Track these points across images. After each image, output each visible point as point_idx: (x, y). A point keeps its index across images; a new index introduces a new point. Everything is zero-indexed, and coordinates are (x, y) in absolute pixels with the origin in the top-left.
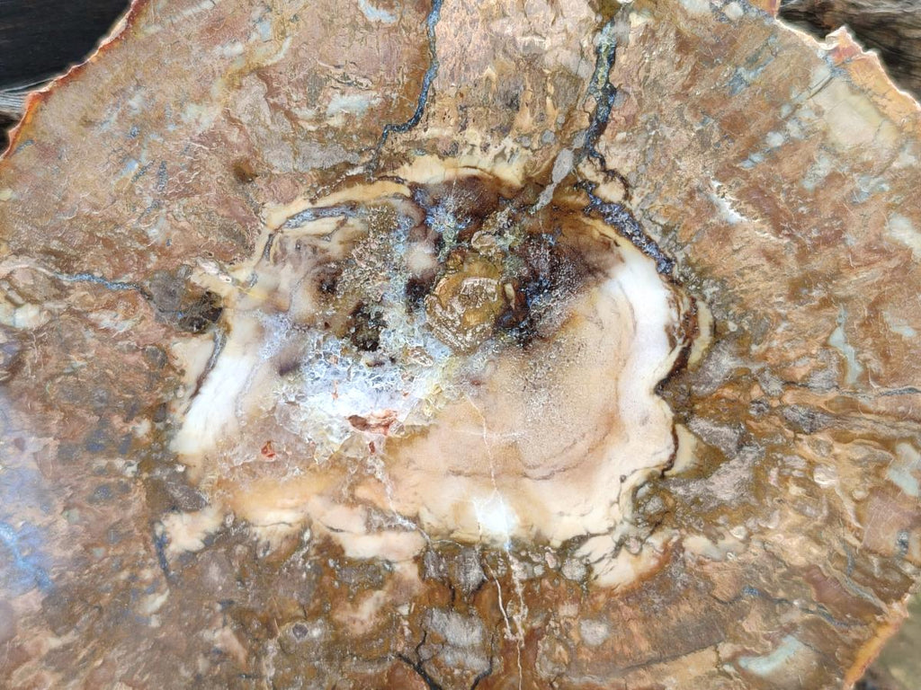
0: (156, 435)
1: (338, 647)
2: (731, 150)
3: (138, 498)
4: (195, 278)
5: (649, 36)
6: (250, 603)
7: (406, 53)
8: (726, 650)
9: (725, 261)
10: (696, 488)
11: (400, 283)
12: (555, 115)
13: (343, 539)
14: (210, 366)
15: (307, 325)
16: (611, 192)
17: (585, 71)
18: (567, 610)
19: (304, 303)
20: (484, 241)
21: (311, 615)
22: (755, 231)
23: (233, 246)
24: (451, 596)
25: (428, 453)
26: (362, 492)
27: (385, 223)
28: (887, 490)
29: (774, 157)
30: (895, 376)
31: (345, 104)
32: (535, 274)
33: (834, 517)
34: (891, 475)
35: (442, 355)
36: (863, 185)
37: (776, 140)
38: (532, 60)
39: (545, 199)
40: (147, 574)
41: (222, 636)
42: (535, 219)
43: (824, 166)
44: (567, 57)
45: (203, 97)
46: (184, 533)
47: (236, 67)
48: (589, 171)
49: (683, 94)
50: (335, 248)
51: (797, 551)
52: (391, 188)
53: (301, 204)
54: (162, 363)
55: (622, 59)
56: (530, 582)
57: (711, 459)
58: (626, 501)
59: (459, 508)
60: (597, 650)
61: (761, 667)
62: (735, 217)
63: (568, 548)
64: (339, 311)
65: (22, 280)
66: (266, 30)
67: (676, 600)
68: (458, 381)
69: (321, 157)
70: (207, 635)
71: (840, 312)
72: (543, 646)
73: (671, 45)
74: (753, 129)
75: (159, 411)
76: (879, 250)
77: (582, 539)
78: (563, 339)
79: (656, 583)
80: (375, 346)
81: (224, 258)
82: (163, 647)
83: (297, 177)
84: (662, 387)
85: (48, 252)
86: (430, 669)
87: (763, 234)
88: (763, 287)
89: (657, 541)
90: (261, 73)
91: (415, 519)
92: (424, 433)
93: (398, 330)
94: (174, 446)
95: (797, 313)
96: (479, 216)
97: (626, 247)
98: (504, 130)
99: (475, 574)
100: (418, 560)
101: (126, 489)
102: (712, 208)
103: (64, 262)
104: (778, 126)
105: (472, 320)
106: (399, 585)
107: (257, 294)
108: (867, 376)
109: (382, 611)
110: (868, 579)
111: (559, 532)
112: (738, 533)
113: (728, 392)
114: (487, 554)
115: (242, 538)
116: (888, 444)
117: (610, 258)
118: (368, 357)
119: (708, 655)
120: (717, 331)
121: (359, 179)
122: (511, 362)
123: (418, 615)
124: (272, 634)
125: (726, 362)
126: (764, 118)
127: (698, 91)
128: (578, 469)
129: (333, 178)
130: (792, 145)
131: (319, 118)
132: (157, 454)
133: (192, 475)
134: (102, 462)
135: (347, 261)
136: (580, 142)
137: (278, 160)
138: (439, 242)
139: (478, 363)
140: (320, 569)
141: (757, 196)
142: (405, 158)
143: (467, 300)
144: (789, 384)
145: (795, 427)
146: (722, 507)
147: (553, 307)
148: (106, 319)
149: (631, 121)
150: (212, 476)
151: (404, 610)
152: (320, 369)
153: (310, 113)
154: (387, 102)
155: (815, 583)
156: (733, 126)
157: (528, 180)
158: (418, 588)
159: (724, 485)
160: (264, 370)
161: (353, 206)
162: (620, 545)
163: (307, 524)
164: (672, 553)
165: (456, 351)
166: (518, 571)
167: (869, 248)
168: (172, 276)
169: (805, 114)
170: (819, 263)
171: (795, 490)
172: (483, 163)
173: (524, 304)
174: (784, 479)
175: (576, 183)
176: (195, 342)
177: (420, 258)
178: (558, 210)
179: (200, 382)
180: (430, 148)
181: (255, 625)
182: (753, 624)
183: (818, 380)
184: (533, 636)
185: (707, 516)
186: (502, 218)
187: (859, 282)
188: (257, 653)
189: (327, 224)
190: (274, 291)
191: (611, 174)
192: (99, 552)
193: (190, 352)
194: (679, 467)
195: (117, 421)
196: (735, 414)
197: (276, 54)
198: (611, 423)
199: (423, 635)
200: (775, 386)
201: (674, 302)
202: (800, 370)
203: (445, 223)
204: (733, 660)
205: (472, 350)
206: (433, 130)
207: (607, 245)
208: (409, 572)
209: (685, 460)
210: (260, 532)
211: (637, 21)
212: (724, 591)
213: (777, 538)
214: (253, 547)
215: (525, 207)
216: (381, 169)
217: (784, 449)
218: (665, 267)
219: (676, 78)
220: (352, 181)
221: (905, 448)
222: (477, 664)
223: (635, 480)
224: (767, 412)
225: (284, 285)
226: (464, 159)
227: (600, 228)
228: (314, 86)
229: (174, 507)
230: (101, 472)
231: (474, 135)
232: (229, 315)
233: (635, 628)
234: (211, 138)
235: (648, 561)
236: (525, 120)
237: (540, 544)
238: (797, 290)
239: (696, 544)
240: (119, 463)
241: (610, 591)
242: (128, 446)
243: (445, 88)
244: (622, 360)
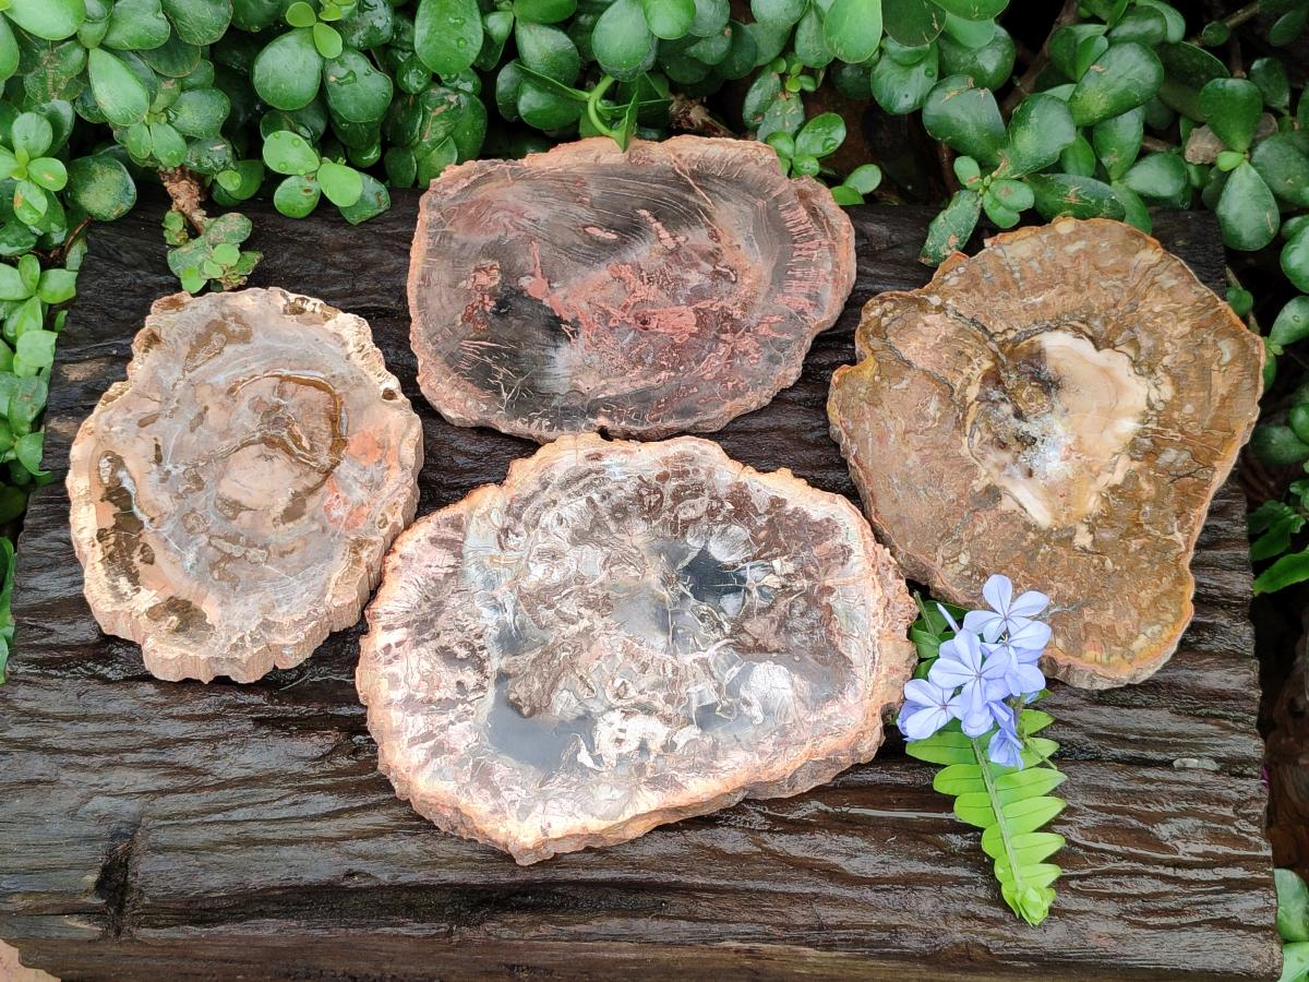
0: (1036, 532)
1: (1157, 503)
2: (1014, 290)
3: (1060, 550)
4: (977, 490)
5: (957, 300)
6: (1125, 527)
7: (924, 380)
8: (1215, 367)
9: (1057, 308)
10: (1143, 352)
11: (1013, 420)
12: (972, 341)
13: (1111, 483)
14: (1016, 501)
15: (1015, 461)
16: (1011, 335)
17: (960, 325)
18: (1176, 415)
19: (1006, 457)
20: (1010, 384)
21: (1139, 507)
22: (1049, 295)
23: (970, 470)
24: (1152, 454)
25: (1090, 439)
26: (1095, 468)
27: (987, 415)
28: (1171, 291)
29: (1023, 279)
30: (1127, 271)
31: (933, 408)
32: (1031, 372)
33: (1175, 311)
34: (1166, 287)
35: (1049, 417)
36: (1047, 254)
37: (1017, 275)
38: (946, 340)
39: (1004, 358)
40: (1096, 561)
41: (1135, 544)
42: (1010, 364)
43: (1035, 264)
44: (952, 329)
45: (906, 456)
46: (1083, 539)
47: (899, 438)
48: (999, 339)
49: (986, 298)
50: (989, 436)
51: (1184, 328)
52: (973, 407)
53: (965, 440)
55: (962, 312)
56: (1158, 424)
57: (1134, 343)
58: (1139, 378)
59: (1117, 437)
60: (1196, 411)
61: (1227, 358)
62: (1041, 299)
64: (1015, 447)
65: (948, 554)
66: (890, 423)
67: (1186, 377)
68: (1062, 416)
69: (949, 425)
70: (1132, 550)
71: (1094, 280)
72: (1187, 429)
73: (965, 294)
74: (1009, 280)
75: (1028, 527)
76: (1075, 258)
77: (1148, 399)
78: (1062, 373)
79: (1177, 380)
80: (1035, 439)
81: (974, 476)
82: (1130, 569)
83: (953, 437)
84: (1098, 348)
85: (941, 539)
86: (1180, 473)
87: (1053, 292)
88: (1073, 300)
89: (1160, 374)
90: (906, 432)
91: (1115, 454)
92: (1080, 437)
93: (1032, 428)
94: (1045, 528)
95: (1087, 293)
96: (999, 382)
97: (1035, 338)
98: (970, 360)
99: (1147, 442)
100: (1132, 459)
101: (1055, 553)
102: (1033, 305)
103: (948, 534)
104: (1012, 273)
105: (1040, 401)
106: (1140, 470)
107: (995, 471)
108: (1123, 280)
109: (1149, 481)
110: (1206, 309)
111: (1143, 406)
112: (1167, 345)
113: (1109, 327)
114: (1142, 434)
115: (1095, 519)
116: (1153, 284)
117: (1036, 346)
118: (1038, 443)
119: (1214, 374)
120: (1083, 322)
121: (964, 416)
122: (1062, 393)
123: (1156, 468)
124: (1141, 525)
125: (1097, 323)
126: (1007, 276)
127: (986, 293)
128: (1119, 389)
129: (960, 425)
130: (1021, 271)
131: (934, 420)
132: (1045, 535)
133: (1060, 526)
134: (1039, 557)
135: (996, 435)
136: (987, 338)
137: (944, 439)
138: (1003, 400)
139: (1058, 407)
140: (1121, 496)
141: (1036, 289)
142: (964, 397)
143: (1031, 400)
144: (1115, 306)
145: (1132, 311)
146: (1155, 347)
147: (1049, 369)
148: (979, 529)
149: (987, 318)
150: (1063, 519)
151: (1152, 473)
152: (1036, 462)
153: (931, 422)
154: (939, 394)
155: (1200, 327)
156: (1005, 286)
157: (992, 360)
158: (1144, 464)
159: (1146, 342)
160: (1028, 482)
161: (974, 423)
162: (1156, 386)
163: (1100, 493)
164: (1167, 370)
165: (1050, 412)
166: (1152, 425)
167: (1073, 262)
168: (972, 497)
169: (1012, 263)
170: (1072, 278)
171: (1158, 320)
172: (978, 371)
173: (1043, 381)
174: (1152, 322)
175: (1002, 345)
176: (1003, 501)
177: (1007, 409)
178: (1010, 355)
179: (1021, 506)
180: (964, 388)
181: (1135, 529)
182: (1208, 354)
183: (1118, 296)
184: (1182, 431)
185: (1156, 353)
186: (1003, 375)
187: (1085, 269)
188: (1148, 534)
189: (977, 435)
190: (996, 465)
191: (1004, 332)
192: (1078, 576)
193: (1006, 505)
194: (1133, 356)
195: (1024, 544)
196: (1119, 328)
197: (902, 423)
198: (1105, 371)
199: (1165, 470)
200: (1114, 311)
201: (1065, 331)
202: (1111, 301)
203: (996, 395)
204: (1220, 366)
205: (1053, 407)
206: (958, 385)
207: (1032, 344)
208: (1136, 464)
209: (1131, 352)
210: (1096, 511)
211: (950, 302)
212: (1190, 358)
213: (1175, 333)
214: (1101, 516)
215: (1003, 366)
216: (965, 408)
217: (1141, 317)
218: (1049, 329)
219: (978, 297)
220: (964, 419)
221: (1157, 279)
222: (1185, 456)
223: (1131, 371)
224: (1123, 317)
225: (995, 460)
226: (974, 378)
227: (1024, 344)
228: (921, 417)
229: (1071, 539)
230: (1043, 559)
231: (967, 371)
232: (998, 484)
233: (1193, 395)
234: (924, 460)
235: (1167, 379)
236: (969, 352)
237: (1145, 414)
238: (1079, 290)
239: (1166, 360)
240: (1042, 551)
241: (1174, 397)
242: (1037, 544)
243: (944, 373)
244: (1081, 358)
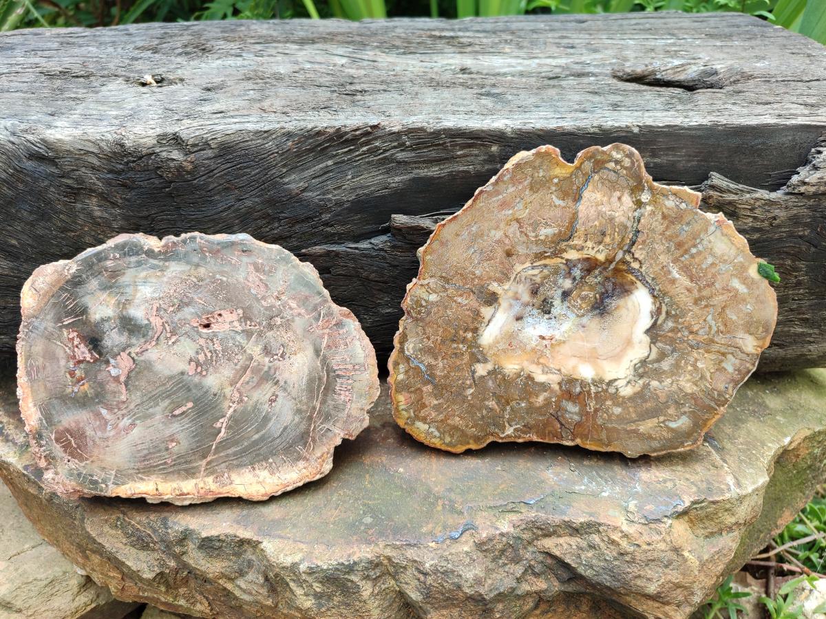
54: (477, 314)
63: (610, 383)
